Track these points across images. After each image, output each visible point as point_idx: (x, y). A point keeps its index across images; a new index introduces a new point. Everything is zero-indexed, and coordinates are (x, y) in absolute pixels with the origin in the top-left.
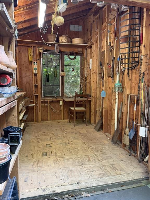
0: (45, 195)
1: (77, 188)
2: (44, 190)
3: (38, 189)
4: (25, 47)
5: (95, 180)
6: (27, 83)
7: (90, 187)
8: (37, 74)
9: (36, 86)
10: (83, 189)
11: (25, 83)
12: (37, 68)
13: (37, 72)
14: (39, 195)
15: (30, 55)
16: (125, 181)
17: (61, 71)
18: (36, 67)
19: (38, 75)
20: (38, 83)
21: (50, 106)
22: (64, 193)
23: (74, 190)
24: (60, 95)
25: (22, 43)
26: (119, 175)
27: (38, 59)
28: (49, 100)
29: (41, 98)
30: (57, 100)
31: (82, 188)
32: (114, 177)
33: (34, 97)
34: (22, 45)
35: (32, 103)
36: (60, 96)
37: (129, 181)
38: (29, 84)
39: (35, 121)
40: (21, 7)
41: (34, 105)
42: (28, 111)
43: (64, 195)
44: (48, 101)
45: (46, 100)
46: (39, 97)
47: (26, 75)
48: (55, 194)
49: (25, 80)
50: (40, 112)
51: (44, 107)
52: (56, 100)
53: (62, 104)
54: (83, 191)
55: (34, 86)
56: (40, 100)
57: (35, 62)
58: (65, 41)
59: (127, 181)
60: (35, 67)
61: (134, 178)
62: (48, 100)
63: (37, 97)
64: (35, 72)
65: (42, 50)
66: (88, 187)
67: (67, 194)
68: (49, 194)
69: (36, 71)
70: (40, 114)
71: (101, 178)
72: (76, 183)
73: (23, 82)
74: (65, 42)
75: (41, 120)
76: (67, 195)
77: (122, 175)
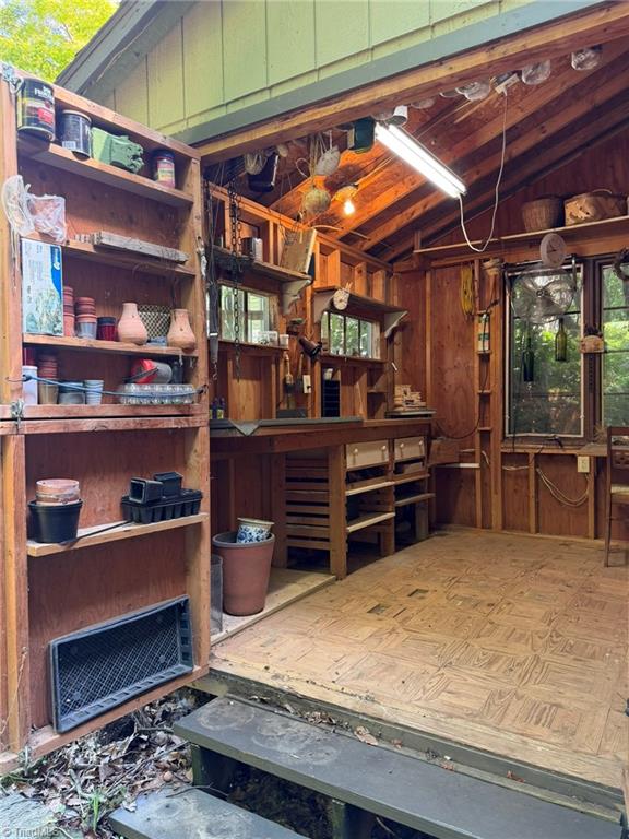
0: (267, 686)
1: (349, 707)
2: (276, 677)
3: (267, 668)
4: (452, 269)
5: (423, 712)
6: (457, 389)
7: (389, 722)
8: (489, 355)
9: (485, 399)
10: (365, 718)
11: (453, 389)
12: (489, 334)
13: (487, 348)
14: (256, 679)
15: (466, 292)
16: (529, 764)
17: (585, 331)
18: (487, 331)
19: (492, 357)
20: (494, 387)
21: (537, 475)
22: (313, 705)
23: (339, 707)
24: (579, 433)
25: (442, 259)
26: (525, 739)
27: (496, 303)
28: (531, 449)
29: (502, 441)
30: (568, 452)
31: (363, 714)
32: (502, 735)
33: (478, 437)
34: (443, 263)
35: (471, 457)
36: (582, 436)
37: (549, 771)
38: (465, 392)
39: (479, 524)
40: (379, 161)
41: (476, 465)
42: (461, 487)
43: (312, 710)
44: (527, 454)
45: (522, 451)
46: (496, 437)
47: (456, 363)
48: (290, 693)
49: (451, 378)
50: (496, 493)
51: (517, 476)
52: (561, 452)
53: (587, 470)
54: (364, 723)
55: (477, 399)
56: (499, 447)
57: (481, 315)
58: (584, 216)
59: (535, 767)
60: (481, 332)
61: (581, 774)
62: (528, 451)
63: (485, 436)
64: (481, 348)
65: (495, 269)
66: (384, 717)
67: (319, 710)
68: (276, 689)
69: (487, 342)
70: (496, 500)
71: (451, 716)
72: (364, 695)
73: (446, 387)
74: (586, 220)
75: (500, 523)
76: (318, 714)
77: (538, 742)
